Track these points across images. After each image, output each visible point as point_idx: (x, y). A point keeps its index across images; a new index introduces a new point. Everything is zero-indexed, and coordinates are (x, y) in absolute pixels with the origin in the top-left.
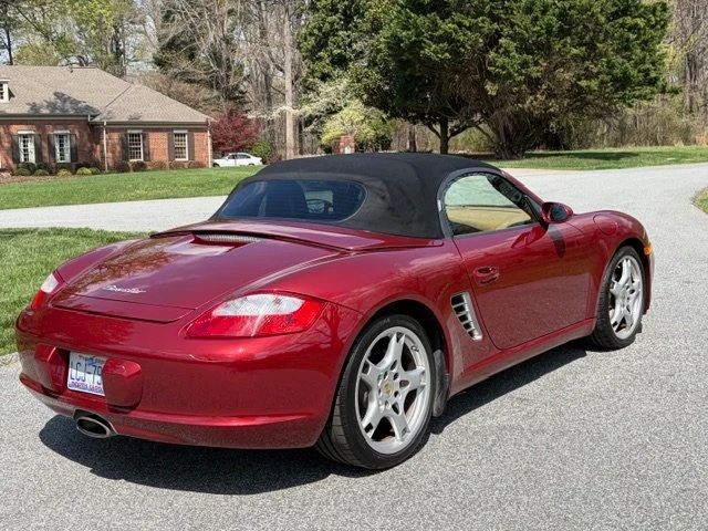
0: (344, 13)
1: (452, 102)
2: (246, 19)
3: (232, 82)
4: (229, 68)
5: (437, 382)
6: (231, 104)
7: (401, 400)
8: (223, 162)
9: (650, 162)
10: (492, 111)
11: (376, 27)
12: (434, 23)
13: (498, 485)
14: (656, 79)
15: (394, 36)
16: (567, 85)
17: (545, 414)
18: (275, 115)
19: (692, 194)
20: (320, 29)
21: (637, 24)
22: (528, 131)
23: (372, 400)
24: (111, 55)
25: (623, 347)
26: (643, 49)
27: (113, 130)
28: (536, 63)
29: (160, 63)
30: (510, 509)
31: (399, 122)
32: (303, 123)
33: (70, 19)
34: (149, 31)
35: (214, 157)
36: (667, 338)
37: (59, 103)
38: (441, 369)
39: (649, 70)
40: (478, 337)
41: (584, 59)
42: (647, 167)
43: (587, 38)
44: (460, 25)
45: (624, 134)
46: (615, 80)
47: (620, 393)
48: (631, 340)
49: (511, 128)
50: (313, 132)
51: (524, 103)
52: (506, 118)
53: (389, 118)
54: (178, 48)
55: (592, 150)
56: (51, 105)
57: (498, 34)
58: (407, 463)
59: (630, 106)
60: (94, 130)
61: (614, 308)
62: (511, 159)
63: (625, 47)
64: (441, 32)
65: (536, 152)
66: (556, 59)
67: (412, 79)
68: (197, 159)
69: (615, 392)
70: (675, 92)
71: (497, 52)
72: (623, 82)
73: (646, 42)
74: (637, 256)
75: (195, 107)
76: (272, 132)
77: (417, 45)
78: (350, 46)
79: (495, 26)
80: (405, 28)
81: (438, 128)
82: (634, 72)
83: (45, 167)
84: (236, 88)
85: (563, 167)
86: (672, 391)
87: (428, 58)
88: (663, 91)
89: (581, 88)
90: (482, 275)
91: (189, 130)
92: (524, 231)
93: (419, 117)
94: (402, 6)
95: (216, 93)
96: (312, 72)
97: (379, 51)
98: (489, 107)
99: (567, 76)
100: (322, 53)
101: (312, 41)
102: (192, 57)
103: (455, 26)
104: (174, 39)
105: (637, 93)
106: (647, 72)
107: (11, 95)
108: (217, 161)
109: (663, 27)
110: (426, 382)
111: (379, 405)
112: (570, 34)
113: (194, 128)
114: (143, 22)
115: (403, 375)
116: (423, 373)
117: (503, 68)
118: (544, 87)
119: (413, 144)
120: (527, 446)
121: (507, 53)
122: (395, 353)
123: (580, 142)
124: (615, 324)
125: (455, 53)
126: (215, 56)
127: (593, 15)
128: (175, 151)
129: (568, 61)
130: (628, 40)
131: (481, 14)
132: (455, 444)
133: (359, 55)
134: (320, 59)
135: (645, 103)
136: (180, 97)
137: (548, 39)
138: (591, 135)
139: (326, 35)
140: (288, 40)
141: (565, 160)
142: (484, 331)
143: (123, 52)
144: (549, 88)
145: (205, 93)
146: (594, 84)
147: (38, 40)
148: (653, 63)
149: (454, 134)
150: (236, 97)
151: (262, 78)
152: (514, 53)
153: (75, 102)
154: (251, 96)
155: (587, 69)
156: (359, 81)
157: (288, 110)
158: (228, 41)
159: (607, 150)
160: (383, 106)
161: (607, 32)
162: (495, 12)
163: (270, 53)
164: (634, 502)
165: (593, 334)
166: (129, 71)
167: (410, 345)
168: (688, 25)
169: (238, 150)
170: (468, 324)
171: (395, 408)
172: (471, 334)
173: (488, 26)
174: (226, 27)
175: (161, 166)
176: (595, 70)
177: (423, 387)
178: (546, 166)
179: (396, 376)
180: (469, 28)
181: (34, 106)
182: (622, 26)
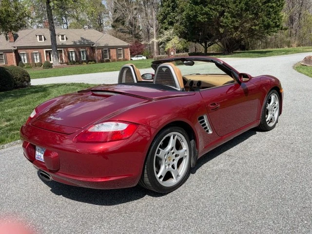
0: (172, 7)
1: (208, 36)
2: (140, 10)
3: (136, 32)
4: (135, 27)
5: (192, 153)
6: (136, 39)
7: (176, 163)
8: (134, 59)
9: (277, 54)
10: (222, 38)
11: (183, 11)
12: (201, 8)
13: (218, 203)
14: (279, 25)
15: (188, 14)
16: (247, 29)
17: (239, 163)
18: (151, 42)
19: (293, 65)
20: (164, 13)
21: (273, 6)
22: (234, 45)
23: (162, 165)
24: (98, 25)
25: (271, 129)
26: (275, 14)
27: (99, 49)
28: (237, 21)
29: (113, 26)
30: (222, 217)
31: (191, 43)
32: (159, 44)
33: (85, 13)
34: (110, 16)
35: (131, 57)
36: (288, 125)
37: (83, 41)
38: (194, 148)
39: (277, 22)
40: (210, 132)
41: (254, 19)
42: (276, 56)
43: (255, 11)
44: (211, 9)
45: (267, 44)
46: (265, 26)
47: (271, 152)
48: (274, 126)
49: (228, 43)
50: (162, 47)
51: (232, 35)
52: (227, 40)
53: (187, 42)
54: (119, 21)
55: (256, 50)
56: (79, 42)
57: (224, 12)
58: (179, 189)
59: (270, 35)
60: (93, 49)
61: (268, 114)
62: (229, 54)
63: (269, 14)
64: (204, 11)
65: (237, 51)
66: (244, 19)
67: (194, 28)
68: (126, 58)
69: (268, 151)
70: (286, 29)
71: (223, 17)
72: (268, 27)
73: (276, 12)
74: (277, 93)
75: (125, 40)
76: (150, 48)
77: (196, 16)
78: (174, 18)
79: (223, 8)
80: (192, 11)
81: (204, 44)
82: (271, 23)
83: (79, 61)
84: (138, 34)
85: (246, 57)
86: (293, 151)
87: (200, 21)
88: (282, 29)
89: (253, 29)
90: (212, 106)
91: (123, 48)
92: (231, 86)
93: (197, 41)
94: (191, 3)
95: (131, 36)
96: (162, 28)
97: (183, 19)
98: (220, 36)
99: (247, 25)
100: (165, 21)
101: (162, 17)
102: (123, 24)
103: (209, 9)
104: (117, 19)
105: (273, 30)
106: (276, 23)
107: (67, 39)
108: (132, 58)
109: (282, 6)
110: (187, 154)
111: (166, 166)
112: (249, 11)
113: (124, 47)
114: (108, 13)
115: (177, 152)
116: (186, 150)
117: (226, 23)
118: (240, 29)
119: (196, 50)
120: (231, 180)
121: (227, 18)
122: (172, 144)
123: (252, 48)
124: (268, 121)
125: (209, 19)
126: (131, 24)
127: (257, 3)
128: (119, 55)
129: (248, 20)
130: (270, 11)
131: (218, 5)
132: (200, 179)
133: (177, 21)
134: (164, 23)
135: (275, 34)
136: (120, 38)
137: (241, 13)
138: (255, 45)
139: (166, 15)
140: (154, 17)
141: (247, 54)
142: (213, 130)
143: (102, 24)
144: (241, 30)
145: (128, 36)
146: (257, 28)
147: (75, 21)
148: (278, 20)
149: (209, 46)
150: (137, 37)
151: (146, 30)
152: (229, 18)
153: (87, 40)
154: (143, 36)
155: (254, 23)
156: (177, 29)
157: (155, 40)
158: (135, 18)
159: (261, 50)
160: (185, 38)
161: (262, 9)
162: (223, 4)
163: (148, 22)
164: (280, 214)
165: (259, 126)
166: (104, 29)
167: (179, 139)
168: (290, 6)
169: (138, 54)
170: (206, 127)
171: (173, 167)
172: (208, 131)
173: (220, 9)
174: (134, 13)
175: (114, 61)
176: (258, 23)
177: (186, 156)
178: (240, 57)
179: (173, 153)
180: (214, 10)
181: (74, 42)
182: (267, 6)
